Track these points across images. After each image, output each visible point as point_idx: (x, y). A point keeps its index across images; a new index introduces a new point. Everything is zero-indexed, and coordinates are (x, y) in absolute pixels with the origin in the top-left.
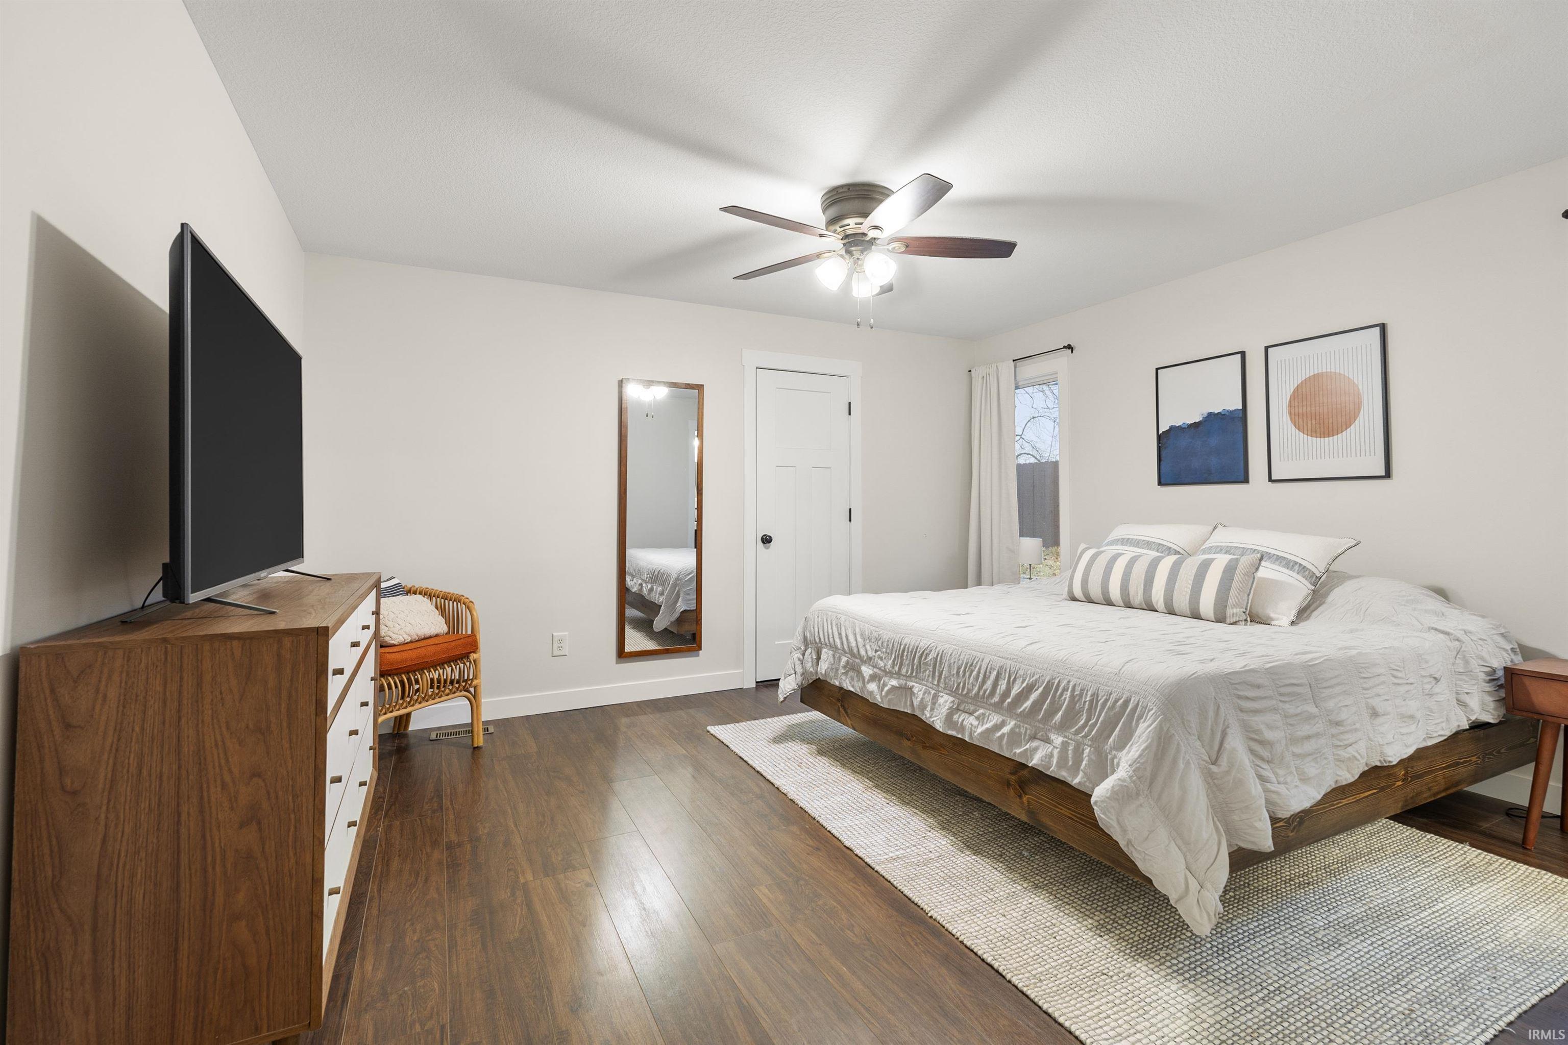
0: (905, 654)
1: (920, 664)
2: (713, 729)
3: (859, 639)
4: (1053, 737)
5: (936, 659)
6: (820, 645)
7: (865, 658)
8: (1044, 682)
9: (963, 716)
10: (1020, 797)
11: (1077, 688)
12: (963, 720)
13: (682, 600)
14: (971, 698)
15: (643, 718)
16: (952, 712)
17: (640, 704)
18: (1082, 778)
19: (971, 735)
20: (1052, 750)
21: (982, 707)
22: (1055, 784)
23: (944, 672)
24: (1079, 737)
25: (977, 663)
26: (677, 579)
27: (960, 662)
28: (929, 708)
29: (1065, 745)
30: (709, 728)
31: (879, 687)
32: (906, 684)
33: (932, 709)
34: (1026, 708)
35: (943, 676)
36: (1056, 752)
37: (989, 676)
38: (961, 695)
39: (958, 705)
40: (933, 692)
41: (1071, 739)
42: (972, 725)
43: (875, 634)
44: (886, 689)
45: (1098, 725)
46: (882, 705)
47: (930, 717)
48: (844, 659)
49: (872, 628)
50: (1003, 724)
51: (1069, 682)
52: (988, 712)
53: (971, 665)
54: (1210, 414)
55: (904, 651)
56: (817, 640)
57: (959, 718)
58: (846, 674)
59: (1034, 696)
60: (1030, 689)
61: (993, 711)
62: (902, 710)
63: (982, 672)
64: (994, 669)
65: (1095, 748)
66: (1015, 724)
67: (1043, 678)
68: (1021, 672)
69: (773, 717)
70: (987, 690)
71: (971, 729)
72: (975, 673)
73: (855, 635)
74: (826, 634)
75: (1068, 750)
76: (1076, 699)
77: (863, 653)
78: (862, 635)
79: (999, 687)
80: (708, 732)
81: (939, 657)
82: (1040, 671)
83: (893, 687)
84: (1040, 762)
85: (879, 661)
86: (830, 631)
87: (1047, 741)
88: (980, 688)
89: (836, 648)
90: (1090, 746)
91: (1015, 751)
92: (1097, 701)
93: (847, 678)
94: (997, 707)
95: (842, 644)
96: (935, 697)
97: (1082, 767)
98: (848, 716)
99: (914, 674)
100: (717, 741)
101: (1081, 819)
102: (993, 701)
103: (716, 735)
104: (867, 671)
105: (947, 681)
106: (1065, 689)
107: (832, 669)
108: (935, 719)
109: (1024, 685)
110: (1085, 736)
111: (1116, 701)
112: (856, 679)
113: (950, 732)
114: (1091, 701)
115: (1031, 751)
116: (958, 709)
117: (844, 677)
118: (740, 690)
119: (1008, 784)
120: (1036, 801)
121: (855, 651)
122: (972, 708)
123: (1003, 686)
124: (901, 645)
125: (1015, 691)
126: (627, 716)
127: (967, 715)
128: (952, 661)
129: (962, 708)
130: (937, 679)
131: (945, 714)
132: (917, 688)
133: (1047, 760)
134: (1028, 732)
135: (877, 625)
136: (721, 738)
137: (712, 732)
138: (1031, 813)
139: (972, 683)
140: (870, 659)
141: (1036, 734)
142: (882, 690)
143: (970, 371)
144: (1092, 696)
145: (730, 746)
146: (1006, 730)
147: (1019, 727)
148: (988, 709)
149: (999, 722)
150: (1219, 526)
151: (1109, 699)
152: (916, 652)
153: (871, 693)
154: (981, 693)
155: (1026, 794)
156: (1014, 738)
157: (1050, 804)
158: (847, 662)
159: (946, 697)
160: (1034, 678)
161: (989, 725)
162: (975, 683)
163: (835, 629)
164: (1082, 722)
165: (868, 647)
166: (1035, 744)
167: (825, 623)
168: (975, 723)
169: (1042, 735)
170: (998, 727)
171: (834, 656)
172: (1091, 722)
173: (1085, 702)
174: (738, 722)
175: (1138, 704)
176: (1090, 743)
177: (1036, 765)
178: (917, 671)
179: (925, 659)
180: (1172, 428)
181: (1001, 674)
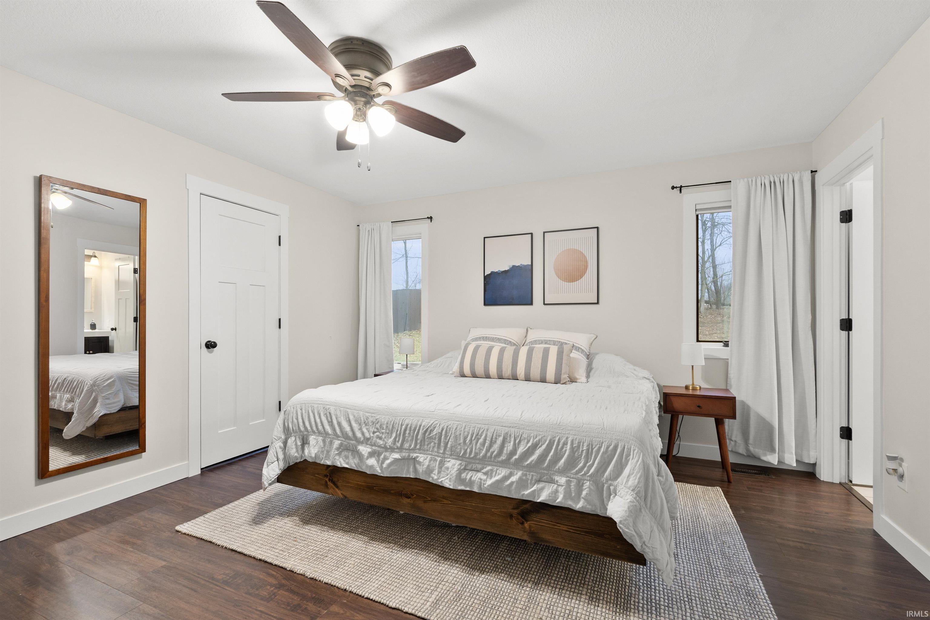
0: (408, 432)
1: (424, 437)
2: (185, 528)
3: (354, 425)
4: (557, 478)
5: (441, 433)
6: (306, 433)
7: (362, 439)
8: (546, 441)
9: (470, 474)
10: (522, 523)
11: (574, 442)
12: (472, 477)
13: (101, 405)
14: (479, 459)
15: (85, 537)
16: (460, 472)
17: (72, 521)
18: (584, 503)
19: (480, 487)
20: (557, 487)
21: (489, 465)
22: (554, 510)
23: (450, 443)
24: (579, 476)
25: (482, 433)
26: (94, 385)
27: (466, 433)
28: (436, 472)
29: (568, 482)
30: (178, 528)
31: (378, 461)
32: (409, 456)
33: (439, 472)
34: (532, 461)
35: (449, 446)
36: (561, 489)
37: (496, 442)
38: (469, 458)
39: (465, 466)
40: (439, 459)
41: (573, 478)
42: (481, 479)
43: (371, 419)
44: (388, 462)
45: (595, 465)
46: (382, 475)
47: (438, 479)
48: (337, 443)
49: (367, 414)
50: (511, 475)
51: (567, 438)
52: (495, 468)
53: (477, 435)
54: (514, 266)
55: (405, 430)
56: (302, 429)
57: (465, 475)
58: (339, 454)
59: (538, 452)
60: (535, 446)
61: (500, 467)
62: (404, 476)
63: (489, 439)
64: (500, 436)
65: (593, 481)
66: (523, 473)
67: (545, 438)
68: (525, 436)
69: (238, 499)
70: (494, 452)
71: (481, 483)
72: (481, 440)
73: (349, 421)
74: (313, 423)
75: (571, 486)
76: (575, 450)
77: (359, 435)
78: (356, 421)
79: (506, 448)
80: (178, 531)
81: (444, 432)
82: (541, 433)
83: (396, 460)
84: (548, 498)
85: (378, 440)
86: (318, 420)
87: (551, 481)
88: (488, 451)
89: (327, 434)
90: (590, 480)
91: (523, 493)
92: (592, 449)
93: (340, 457)
94: (505, 464)
95: (334, 429)
96: (442, 463)
97: (583, 496)
98: (337, 487)
99: (418, 447)
100: (195, 539)
101: (577, 530)
102: (500, 459)
103: (190, 533)
104: (364, 450)
105: (454, 449)
106: (565, 444)
107: (323, 452)
108: (443, 479)
109: (529, 444)
110: (585, 474)
111: (608, 447)
112: (351, 457)
113: (460, 488)
114: (588, 450)
115: (538, 491)
116: (465, 469)
117: (337, 457)
118: (186, 480)
119: (511, 516)
120: (536, 524)
121: (350, 434)
122: (479, 466)
123: (509, 447)
124: (402, 425)
125: (521, 450)
126: (61, 539)
127: (474, 473)
128: (458, 433)
129: (469, 467)
130: (442, 448)
131: (455, 474)
132: (421, 457)
133: (553, 495)
134: (534, 478)
135: (372, 411)
136: (198, 536)
137: (184, 531)
138: (532, 534)
139: (479, 448)
140: (368, 439)
141: (541, 478)
142: (383, 463)
143: (358, 226)
144: (588, 446)
145: (214, 541)
146: (514, 479)
147: (526, 475)
148: (495, 466)
149: (507, 474)
150: (529, 329)
151: (601, 447)
152: (419, 430)
153: (372, 467)
154: (489, 454)
155: (527, 521)
156: (522, 483)
157: (549, 524)
158: (341, 445)
159: (453, 461)
160: (537, 439)
161: (497, 478)
162: (482, 448)
163: (324, 418)
164: (581, 465)
165: (365, 430)
166: (541, 485)
167: (311, 414)
168: (484, 477)
169: (547, 478)
170: (506, 478)
171: (324, 441)
172: (588, 464)
173: (582, 451)
174: (206, 513)
175: (624, 448)
176: (588, 478)
177: (543, 500)
178: (421, 446)
179: (430, 434)
180: (492, 273)
181: (506, 439)
